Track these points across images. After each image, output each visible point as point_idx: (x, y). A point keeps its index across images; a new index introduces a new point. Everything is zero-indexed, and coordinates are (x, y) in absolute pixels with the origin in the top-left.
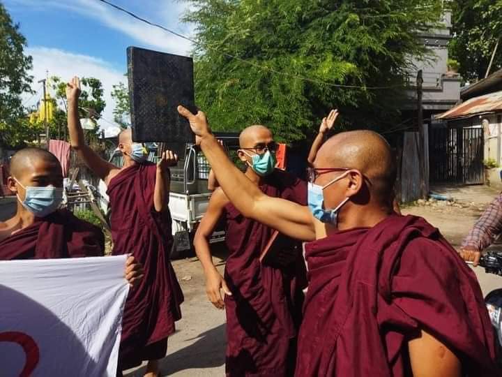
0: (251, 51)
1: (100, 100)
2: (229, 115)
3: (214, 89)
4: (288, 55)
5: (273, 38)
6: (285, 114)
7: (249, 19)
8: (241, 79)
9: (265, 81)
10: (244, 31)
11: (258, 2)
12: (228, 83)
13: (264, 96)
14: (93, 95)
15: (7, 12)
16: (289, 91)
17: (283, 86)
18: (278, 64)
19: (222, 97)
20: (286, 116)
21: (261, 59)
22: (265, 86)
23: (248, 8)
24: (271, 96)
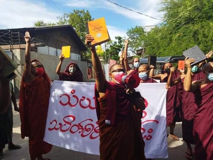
0: (189, 21)
1: (121, 44)
2: (179, 48)
3: (171, 38)
4: (207, 21)
5: (200, 14)
6: (205, 47)
7: (190, 8)
8: (184, 33)
9: (196, 33)
10: (187, 13)
11: (194, 1)
12: (178, 35)
13: (195, 39)
14: (119, 43)
15: (90, 15)
16: (207, 37)
17: (204, 35)
18: (202, 25)
19: (175, 41)
20: (206, 48)
21: (193, 24)
22: (196, 35)
23: (189, 4)
24: (198, 39)
